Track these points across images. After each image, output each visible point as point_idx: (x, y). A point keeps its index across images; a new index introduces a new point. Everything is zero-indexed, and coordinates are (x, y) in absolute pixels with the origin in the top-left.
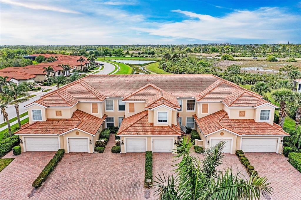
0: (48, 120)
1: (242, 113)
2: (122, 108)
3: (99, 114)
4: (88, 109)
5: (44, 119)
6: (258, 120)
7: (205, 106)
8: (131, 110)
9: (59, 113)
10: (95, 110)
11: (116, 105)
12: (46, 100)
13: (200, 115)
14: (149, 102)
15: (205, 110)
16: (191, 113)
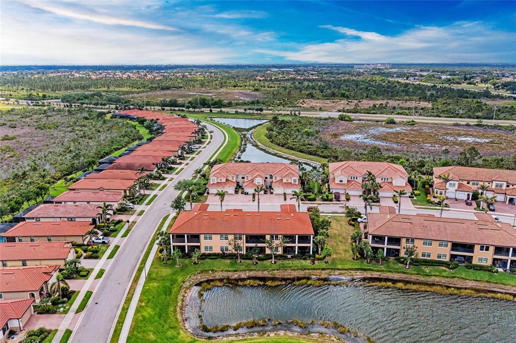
0: (217, 183)
1: (287, 180)
2: (243, 178)
3: (234, 181)
4: (230, 178)
5: (216, 182)
6: (293, 183)
7: (276, 177)
8: (247, 179)
9: (221, 180)
10: (233, 179)
11: (240, 177)
12: (216, 175)
13: (274, 181)
14: (254, 176)
15: (276, 179)
16: (271, 180)
